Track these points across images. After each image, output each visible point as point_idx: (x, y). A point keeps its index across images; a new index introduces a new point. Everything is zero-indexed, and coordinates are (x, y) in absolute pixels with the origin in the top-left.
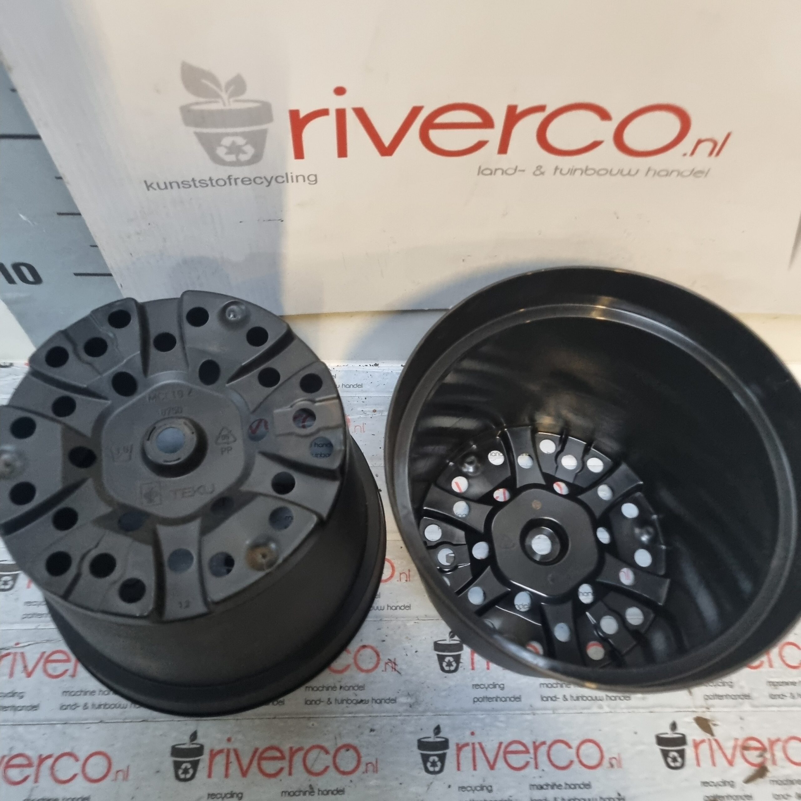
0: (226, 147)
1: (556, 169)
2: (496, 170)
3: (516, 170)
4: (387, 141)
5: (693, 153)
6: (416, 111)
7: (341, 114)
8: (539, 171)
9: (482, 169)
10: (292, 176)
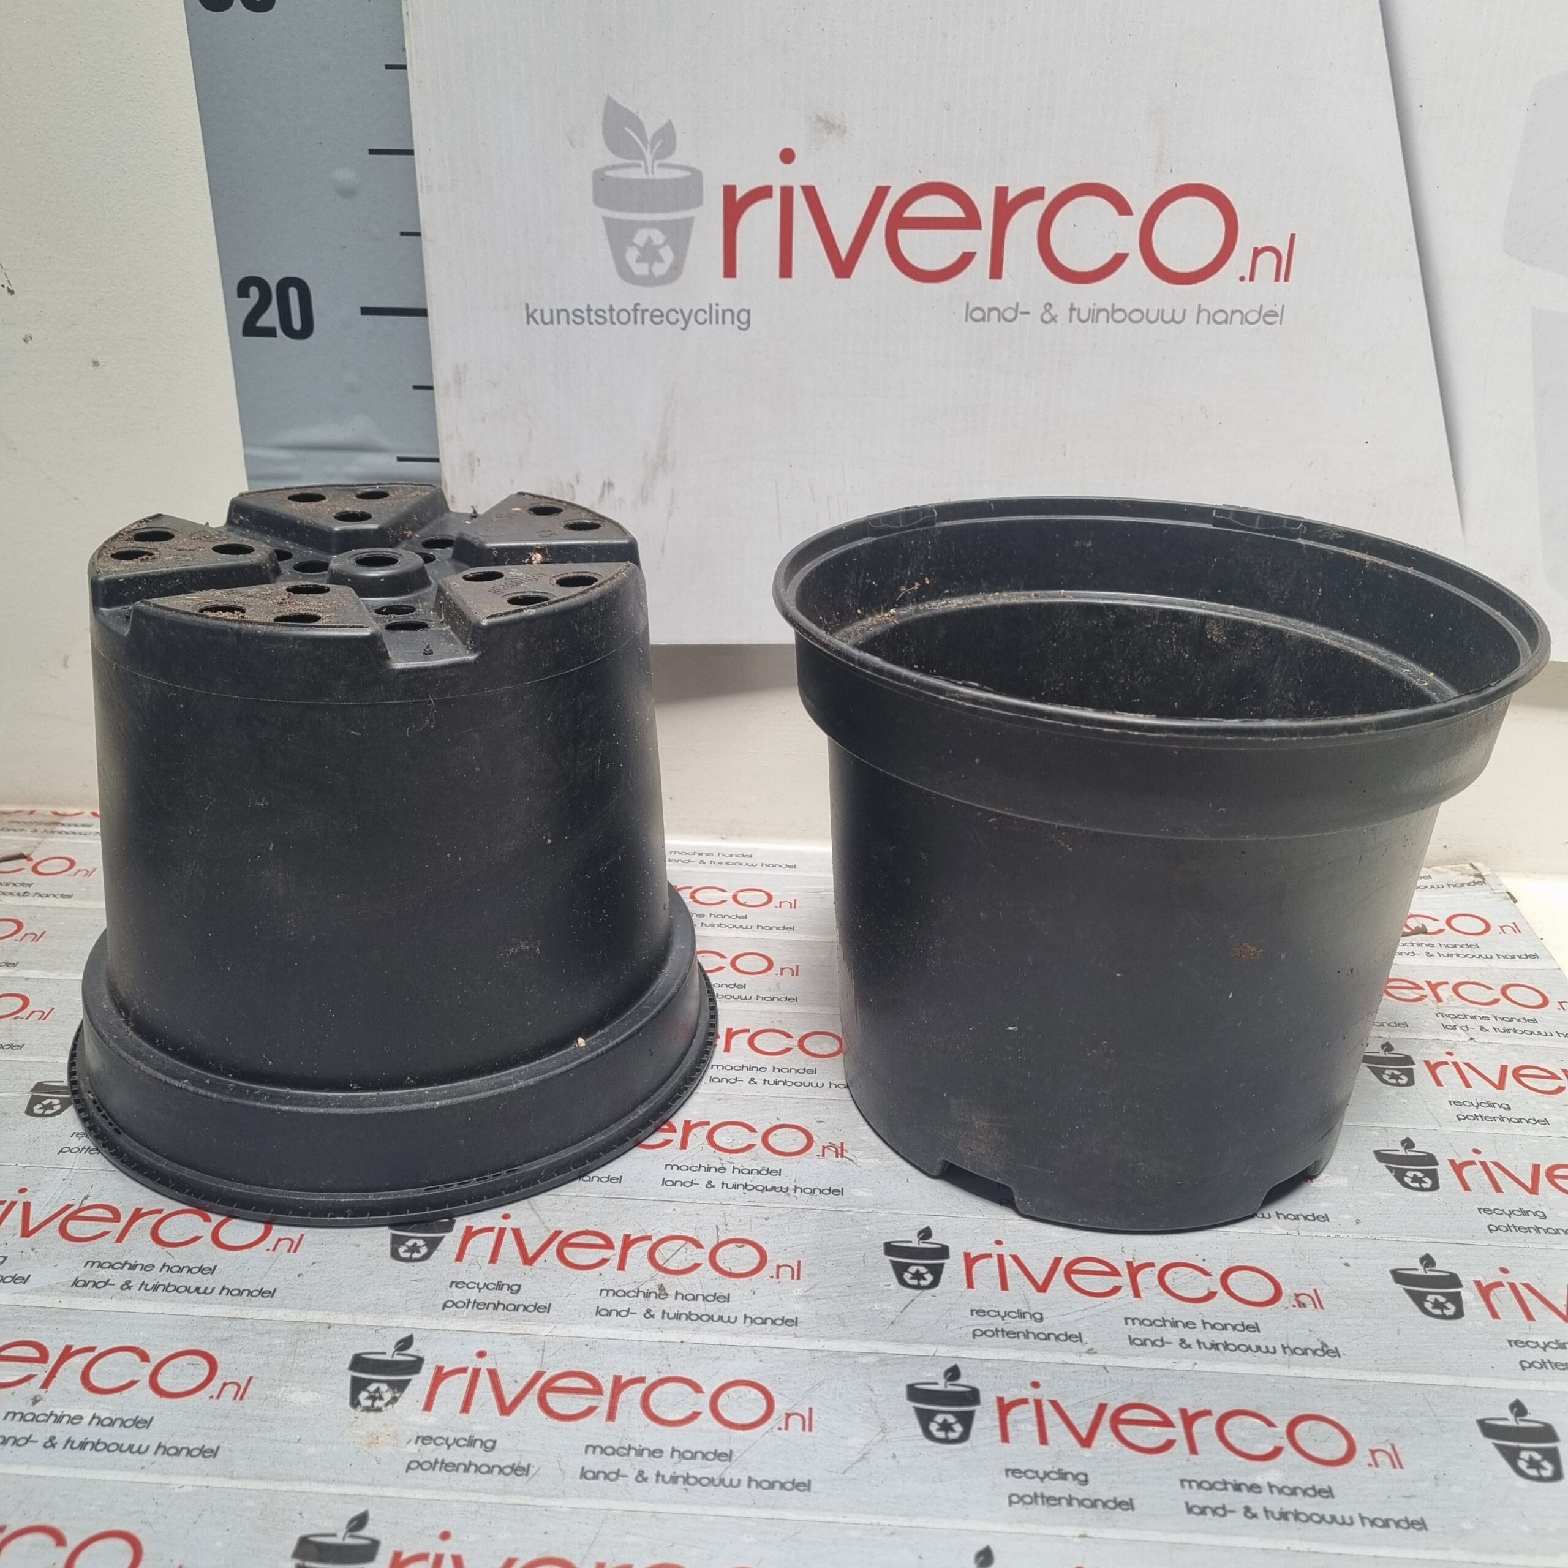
0: (638, 247)
1: (1072, 308)
2: (990, 310)
3: (1016, 310)
4: (844, 248)
5: (1252, 277)
6: (880, 194)
7: (787, 194)
8: (1049, 313)
9: (970, 309)
10: (717, 311)
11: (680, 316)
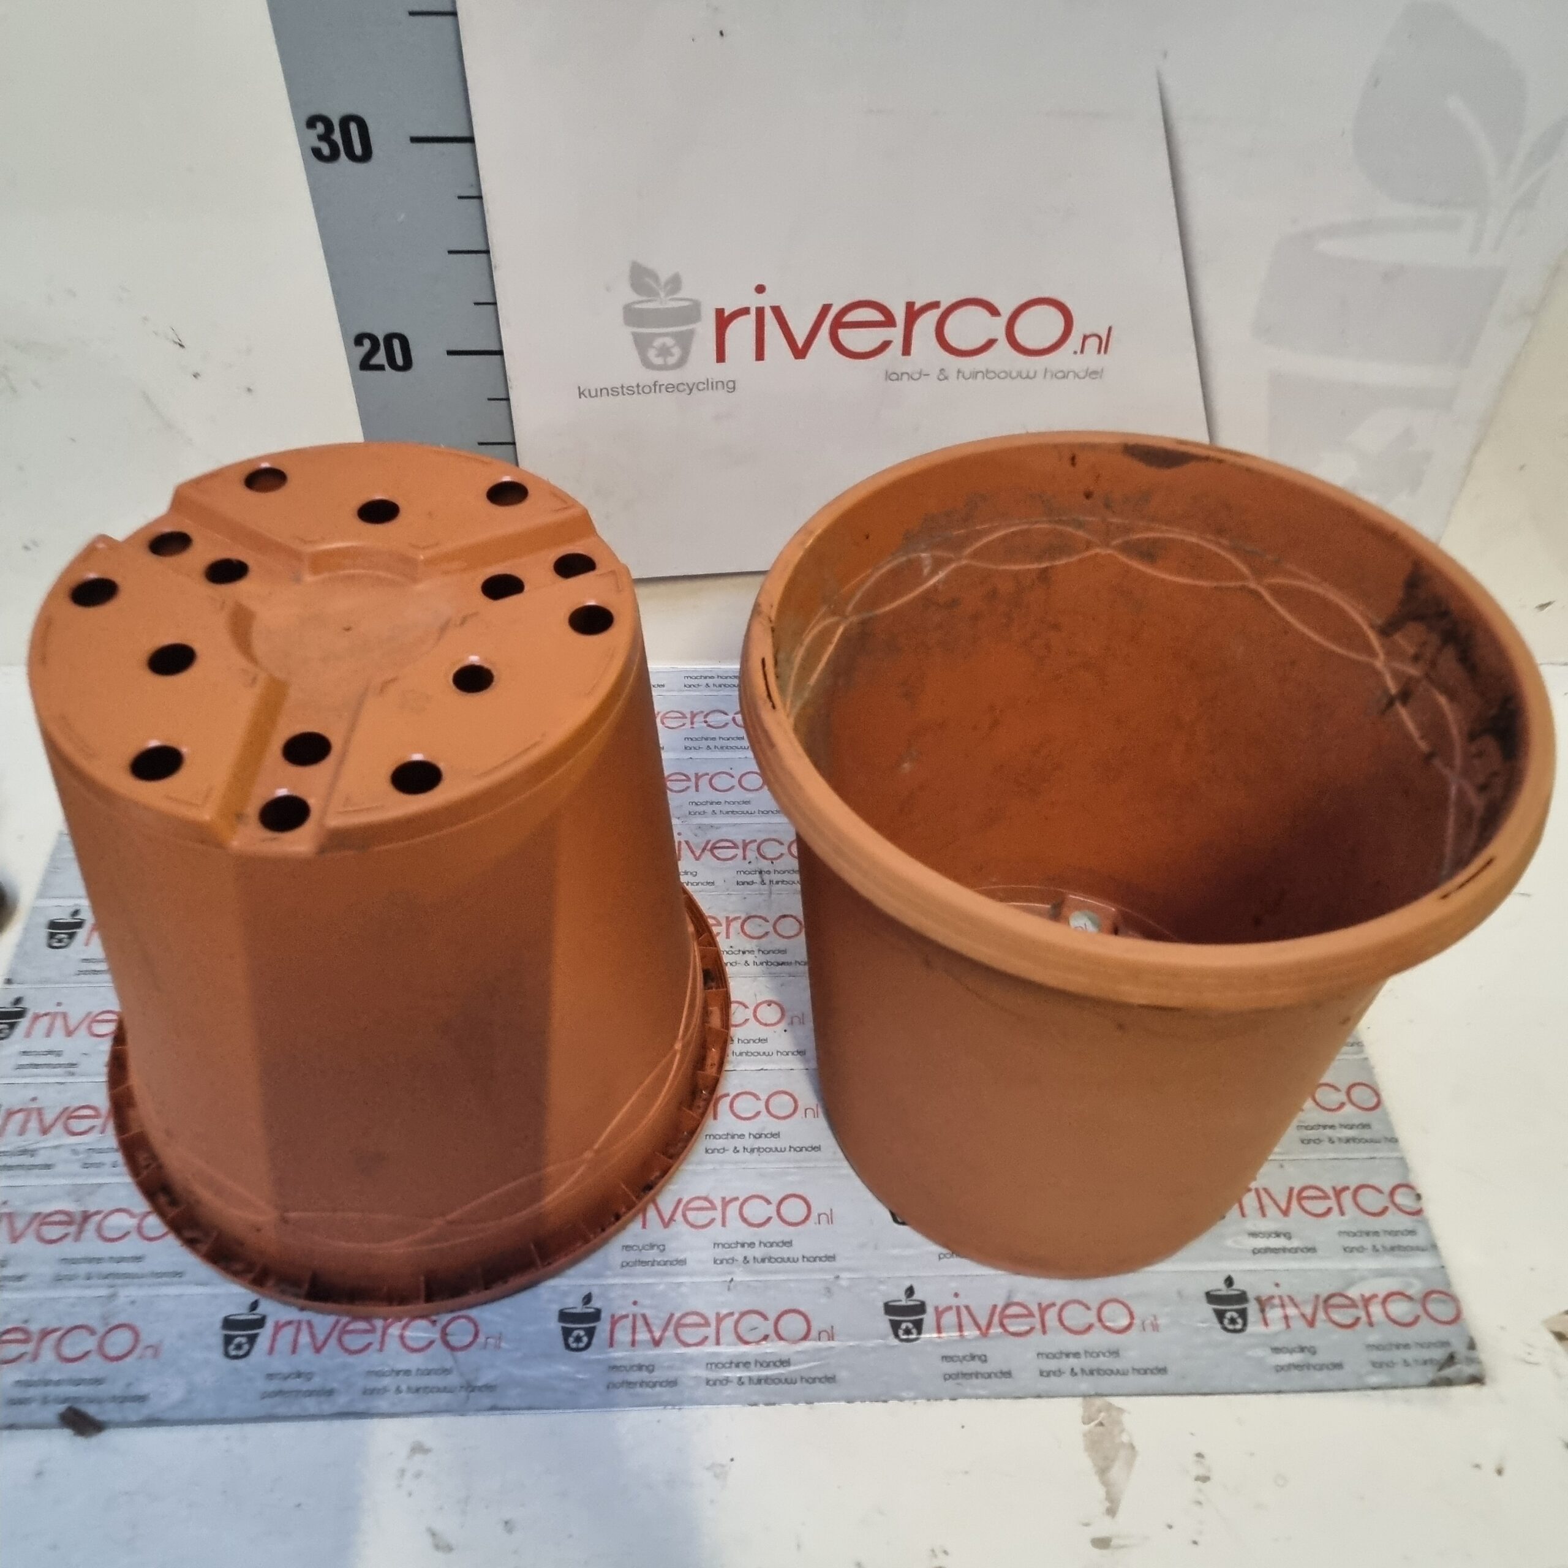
0: (656, 349)
1: (959, 372)
2: (902, 374)
3: (920, 374)
4: (800, 342)
5: (1082, 351)
6: (826, 308)
7: (760, 312)
8: (943, 376)
9: (889, 373)
10: (712, 383)
11: (686, 387)
